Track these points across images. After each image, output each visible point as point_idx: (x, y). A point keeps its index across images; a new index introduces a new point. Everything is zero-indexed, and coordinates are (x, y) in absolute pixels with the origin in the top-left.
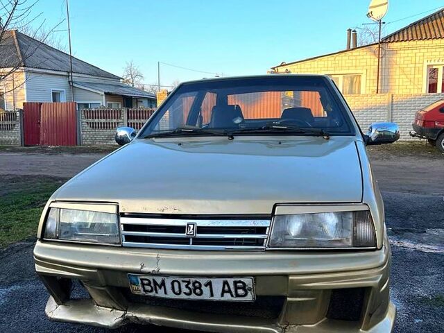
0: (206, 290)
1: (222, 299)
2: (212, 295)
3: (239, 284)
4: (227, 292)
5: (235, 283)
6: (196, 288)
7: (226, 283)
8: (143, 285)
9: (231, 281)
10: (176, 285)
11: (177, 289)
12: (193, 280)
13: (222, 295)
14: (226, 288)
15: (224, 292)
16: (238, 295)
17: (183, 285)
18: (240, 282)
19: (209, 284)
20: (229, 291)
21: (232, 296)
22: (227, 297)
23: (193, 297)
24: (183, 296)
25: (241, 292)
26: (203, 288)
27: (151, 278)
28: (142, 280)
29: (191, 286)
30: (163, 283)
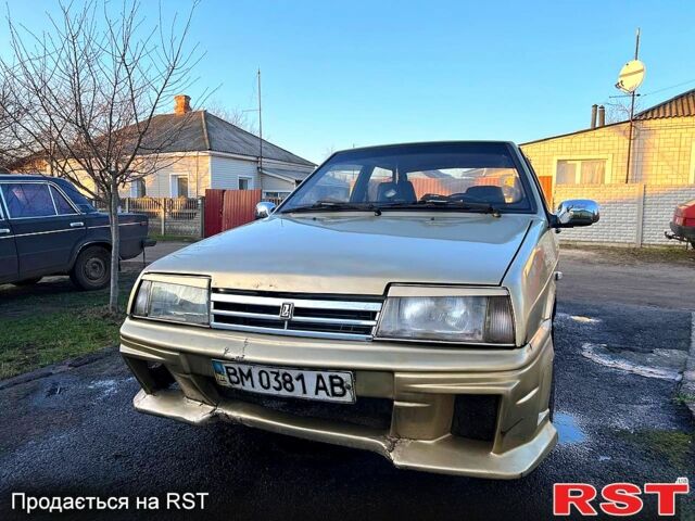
0: (298, 385)
1: (317, 397)
2: (305, 392)
3: (336, 381)
4: (321, 389)
5: (331, 378)
6: (286, 382)
7: (320, 377)
8: (229, 374)
9: (326, 376)
10: (264, 375)
11: (265, 383)
12: (282, 371)
13: (317, 393)
14: (321, 384)
15: (318, 388)
16: (334, 394)
17: (272, 377)
18: (337, 377)
19: (301, 377)
20: (325, 388)
21: (328, 394)
22: (322, 395)
23: (283, 392)
24: (272, 391)
25: (338, 390)
26: (294, 382)
27: (236, 367)
28: (227, 368)
29: (280, 378)
30: (250, 374)
